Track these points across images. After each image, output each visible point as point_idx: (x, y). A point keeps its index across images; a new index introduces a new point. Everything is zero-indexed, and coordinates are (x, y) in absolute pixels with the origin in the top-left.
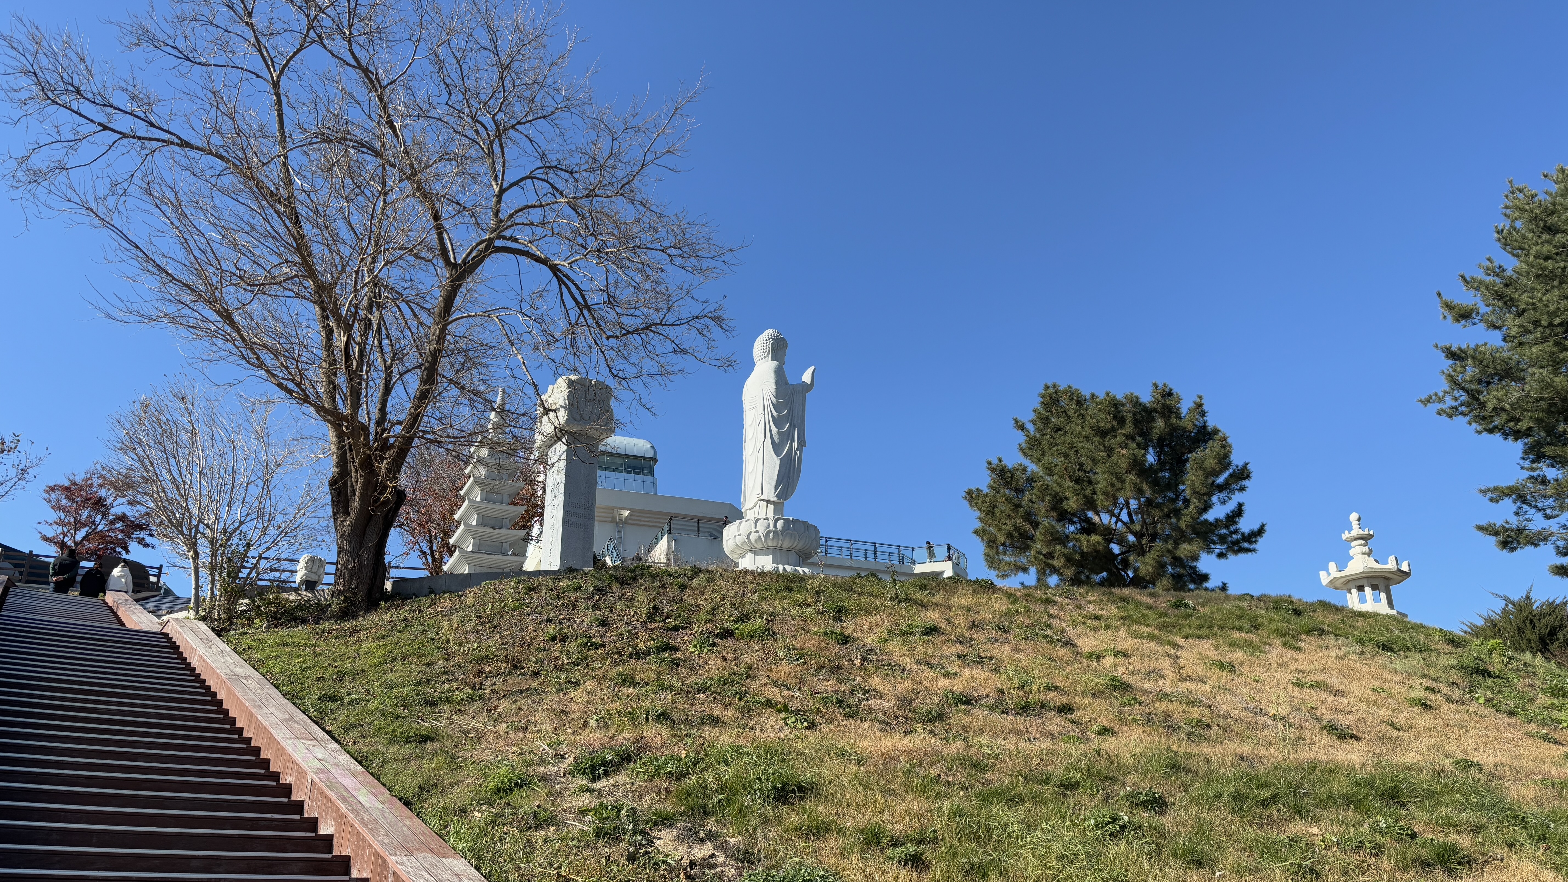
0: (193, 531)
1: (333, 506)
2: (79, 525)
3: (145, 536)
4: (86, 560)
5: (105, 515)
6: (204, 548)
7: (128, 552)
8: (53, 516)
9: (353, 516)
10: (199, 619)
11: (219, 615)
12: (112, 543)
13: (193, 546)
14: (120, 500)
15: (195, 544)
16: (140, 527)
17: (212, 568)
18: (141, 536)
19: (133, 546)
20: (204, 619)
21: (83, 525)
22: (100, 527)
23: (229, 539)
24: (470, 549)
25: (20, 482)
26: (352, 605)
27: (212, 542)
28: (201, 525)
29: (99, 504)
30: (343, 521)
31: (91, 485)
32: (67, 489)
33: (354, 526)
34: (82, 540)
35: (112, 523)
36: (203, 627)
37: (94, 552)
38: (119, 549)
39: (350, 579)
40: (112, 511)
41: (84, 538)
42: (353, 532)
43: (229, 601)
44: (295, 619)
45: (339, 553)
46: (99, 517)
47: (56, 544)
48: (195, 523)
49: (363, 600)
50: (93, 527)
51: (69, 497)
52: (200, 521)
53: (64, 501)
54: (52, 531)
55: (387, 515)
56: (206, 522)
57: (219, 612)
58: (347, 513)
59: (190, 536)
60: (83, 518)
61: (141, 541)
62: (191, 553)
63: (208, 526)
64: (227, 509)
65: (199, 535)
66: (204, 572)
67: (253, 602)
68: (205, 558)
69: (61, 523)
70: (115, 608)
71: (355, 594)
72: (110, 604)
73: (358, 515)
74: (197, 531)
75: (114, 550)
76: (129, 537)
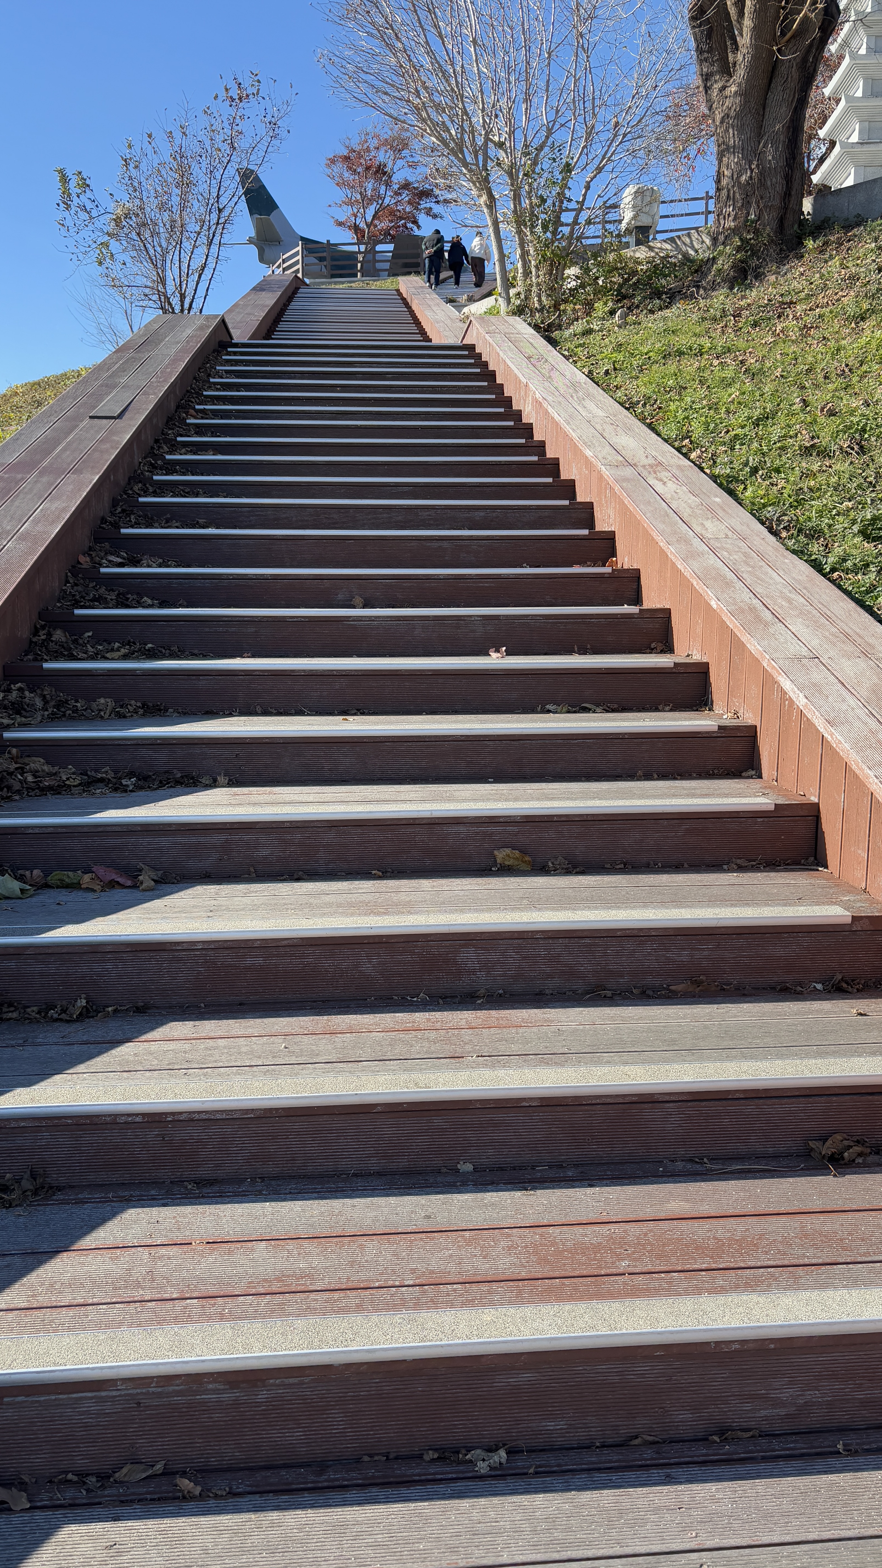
0: (481, 158)
1: (701, 62)
2: (366, 201)
3: (433, 205)
4: (381, 242)
5: (388, 184)
6: (502, 189)
7: (419, 227)
8: (340, 194)
9: (740, 73)
10: (514, 314)
11: (540, 301)
12: (401, 218)
13: (485, 184)
14: (400, 163)
15: (486, 180)
16: (426, 194)
17: (520, 222)
18: (428, 205)
19: (422, 218)
20: (519, 311)
21: (371, 201)
22: (387, 201)
23: (535, 163)
24: (855, 138)
25: (274, 142)
26: (753, 255)
27: (511, 174)
28: (490, 145)
29: (380, 172)
30: (724, 88)
31: (368, 150)
32: (347, 158)
33: (744, 93)
34: (373, 219)
35: (397, 194)
36: (522, 327)
37: (387, 233)
38: (410, 225)
39: (747, 204)
40: (395, 179)
41: (375, 217)
42: (744, 105)
43: (551, 274)
44: (657, 294)
45: (721, 155)
46: (383, 188)
47: (350, 227)
48: (480, 141)
49: (772, 241)
50: (380, 202)
51: (350, 168)
52: (487, 139)
53: (346, 175)
54: (345, 214)
55: (804, 60)
56: (496, 139)
57: (539, 296)
58: (727, 70)
59: (477, 165)
60: (369, 193)
61: (429, 211)
62: (484, 198)
63: (501, 145)
64: (524, 106)
65: (490, 164)
66: (508, 229)
67: (587, 270)
68: (505, 208)
69: (350, 203)
70: (409, 300)
71: (757, 232)
72: (405, 296)
73: (752, 68)
74: (486, 157)
75: (405, 226)
76: (417, 209)
